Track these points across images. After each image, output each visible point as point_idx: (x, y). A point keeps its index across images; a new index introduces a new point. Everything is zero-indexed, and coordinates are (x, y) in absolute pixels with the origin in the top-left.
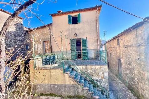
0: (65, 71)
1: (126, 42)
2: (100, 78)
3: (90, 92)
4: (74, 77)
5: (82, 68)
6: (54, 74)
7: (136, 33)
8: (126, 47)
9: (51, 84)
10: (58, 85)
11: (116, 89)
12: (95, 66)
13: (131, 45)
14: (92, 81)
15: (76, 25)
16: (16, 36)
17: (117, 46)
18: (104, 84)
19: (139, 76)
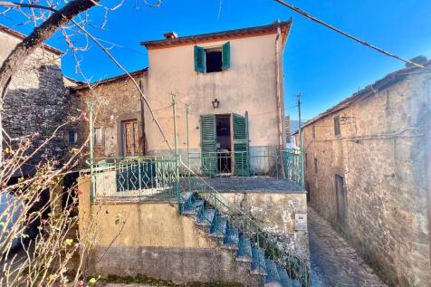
0: (183, 210)
1: (358, 127)
2: (285, 231)
3: (256, 272)
4: (208, 227)
5: (232, 200)
6: (150, 216)
7: (388, 102)
8: (358, 142)
9: (141, 248)
10: (161, 250)
11: (329, 261)
12: (269, 195)
13: (374, 137)
14: (261, 238)
15: (218, 75)
16: (38, 104)
17: (334, 138)
18: (296, 247)
19: (396, 223)
